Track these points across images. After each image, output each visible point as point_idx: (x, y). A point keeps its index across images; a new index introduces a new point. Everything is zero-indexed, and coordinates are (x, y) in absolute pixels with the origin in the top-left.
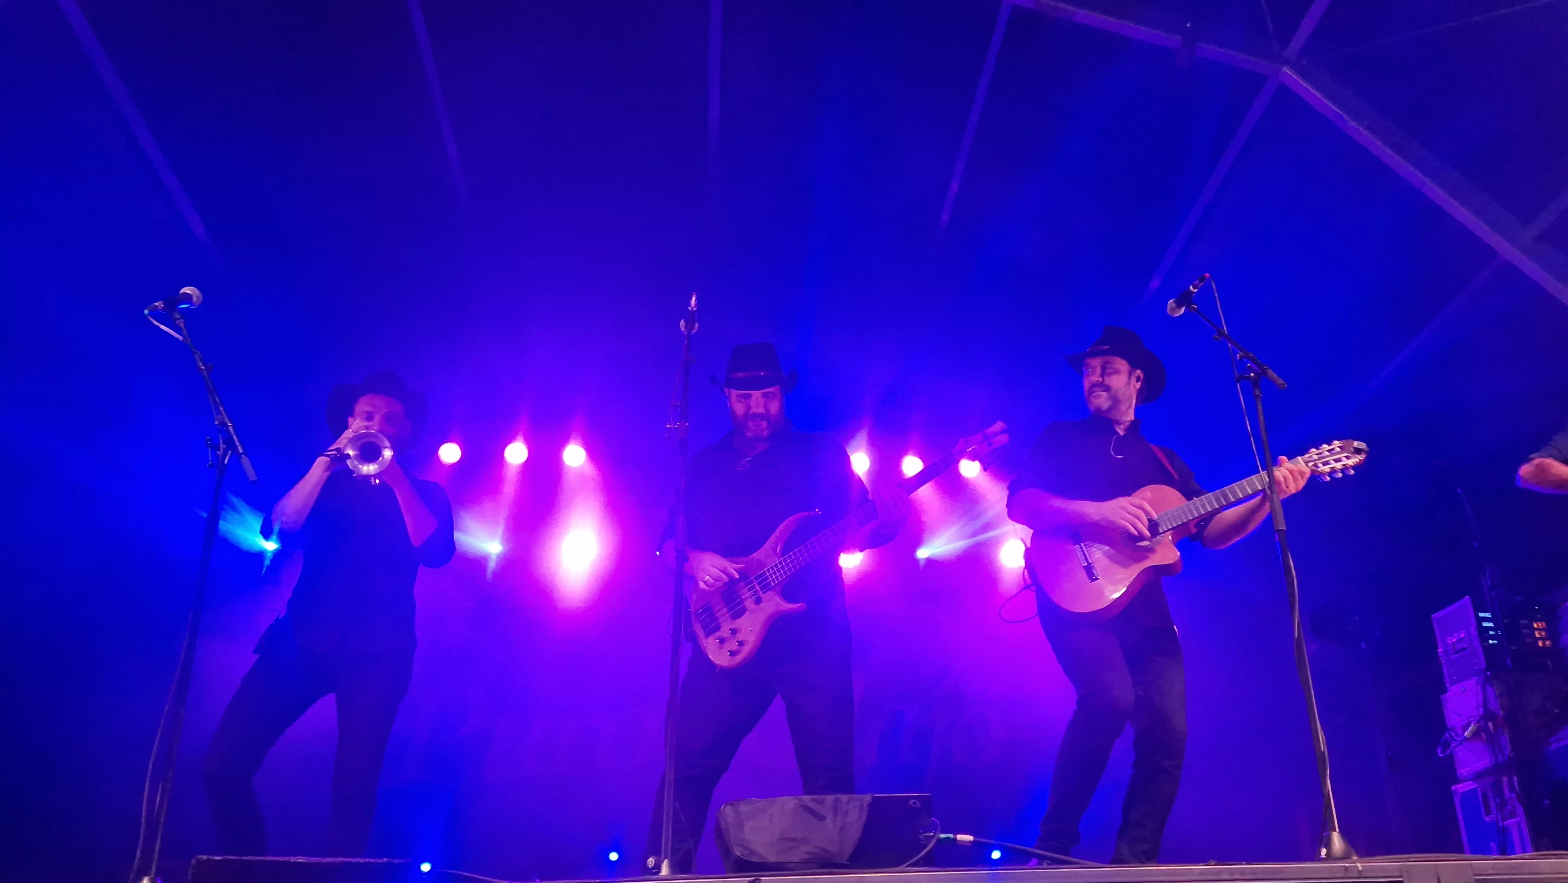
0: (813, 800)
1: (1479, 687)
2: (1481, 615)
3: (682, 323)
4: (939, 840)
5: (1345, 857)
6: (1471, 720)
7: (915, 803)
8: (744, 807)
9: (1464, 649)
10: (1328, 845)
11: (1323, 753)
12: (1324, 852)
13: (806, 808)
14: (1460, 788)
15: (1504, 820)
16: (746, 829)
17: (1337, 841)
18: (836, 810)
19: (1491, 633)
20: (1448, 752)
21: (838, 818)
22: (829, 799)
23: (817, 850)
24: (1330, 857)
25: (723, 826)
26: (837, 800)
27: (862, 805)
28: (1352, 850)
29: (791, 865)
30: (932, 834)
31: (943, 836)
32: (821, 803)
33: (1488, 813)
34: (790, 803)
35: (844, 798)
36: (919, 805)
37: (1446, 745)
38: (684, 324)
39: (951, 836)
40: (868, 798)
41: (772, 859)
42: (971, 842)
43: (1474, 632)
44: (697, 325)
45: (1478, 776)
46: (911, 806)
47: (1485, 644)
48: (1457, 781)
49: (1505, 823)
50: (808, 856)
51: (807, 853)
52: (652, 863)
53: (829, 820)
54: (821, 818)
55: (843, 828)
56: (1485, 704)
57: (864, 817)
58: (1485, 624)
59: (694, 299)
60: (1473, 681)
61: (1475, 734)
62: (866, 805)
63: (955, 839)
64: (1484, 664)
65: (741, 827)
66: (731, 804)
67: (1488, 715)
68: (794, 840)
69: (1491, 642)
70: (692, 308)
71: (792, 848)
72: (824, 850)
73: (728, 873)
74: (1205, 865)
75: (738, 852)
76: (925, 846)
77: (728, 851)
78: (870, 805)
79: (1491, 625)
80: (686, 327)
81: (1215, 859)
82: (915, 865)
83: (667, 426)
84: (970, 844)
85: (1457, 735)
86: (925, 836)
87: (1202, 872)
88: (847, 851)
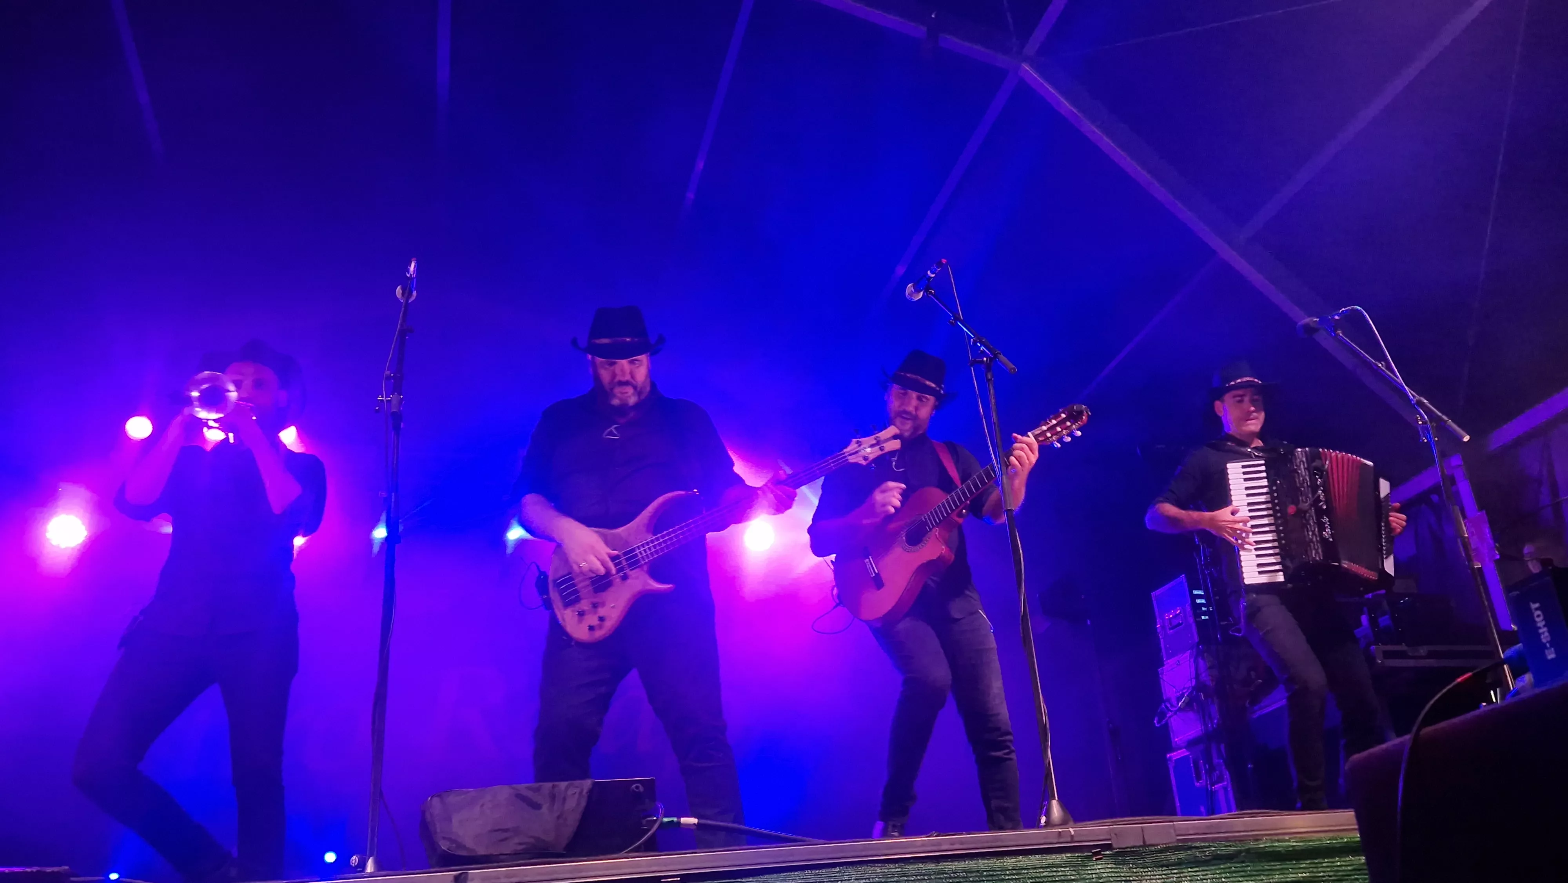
0: (529, 789)
1: (1192, 661)
2: (1195, 592)
3: (399, 290)
4: (662, 824)
5: (1063, 824)
6: (1184, 691)
7: (637, 787)
8: (453, 798)
10: (1048, 814)
11: (1045, 724)
12: (1043, 820)
13: (519, 796)
14: (1175, 756)
15: (1211, 784)
16: (455, 820)
17: (1056, 809)
18: (553, 797)
19: (1204, 609)
20: (1163, 722)
21: (555, 806)
23: (532, 840)
24: (1049, 824)
25: (428, 817)
26: (554, 786)
27: (581, 793)
28: (1070, 815)
29: (502, 857)
30: (655, 818)
31: (666, 820)
32: (538, 790)
33: (1198, 777)
34: (503, 792)
35: (563, 785)
36: (641, 789)
37: (1161, 716)
38: (401, 292)
39: (675, 819)
40: (587, 783)
41: (481, 851)
42: (694, 824)
44: (415, 293)
45: (1190, 744)
46: (633, 790)
48: (1172, 749)
49: (1213, 787)
50: (520, 847)
51: (520, 844)
52: (355, 861)
53: (545, 809)
54: (537, 806)
55: (558, 817)
56: (1197, 678)
57: (583, 803)
58: (1199, 601)
59: (413, 265)
60: (1187, 654)
61: (1188, 706)
62: (585, 791)
63: (679, 823)
64: (1196, 639)
65: (449, 819)
66: (438, 796)
67: (1200, 687)
68: (506, 830)
69: (1203, 618)
70: (411, 275)
71: (506, 839)
72: (537, 839)
73: (433, 867)
74: (929, 838)
75: (444, 846)
76: (648, 830)
77: (433, 845)
78: (591, 791)
79: (1203, 601)
80: (403, 294)
81: (936, 831)
82: (637, 850)
83: (379, 398)
84: (695, 827)
85: (1172, 705)
86: (648, 821)
87: (924, 844)
88: (564, 840)
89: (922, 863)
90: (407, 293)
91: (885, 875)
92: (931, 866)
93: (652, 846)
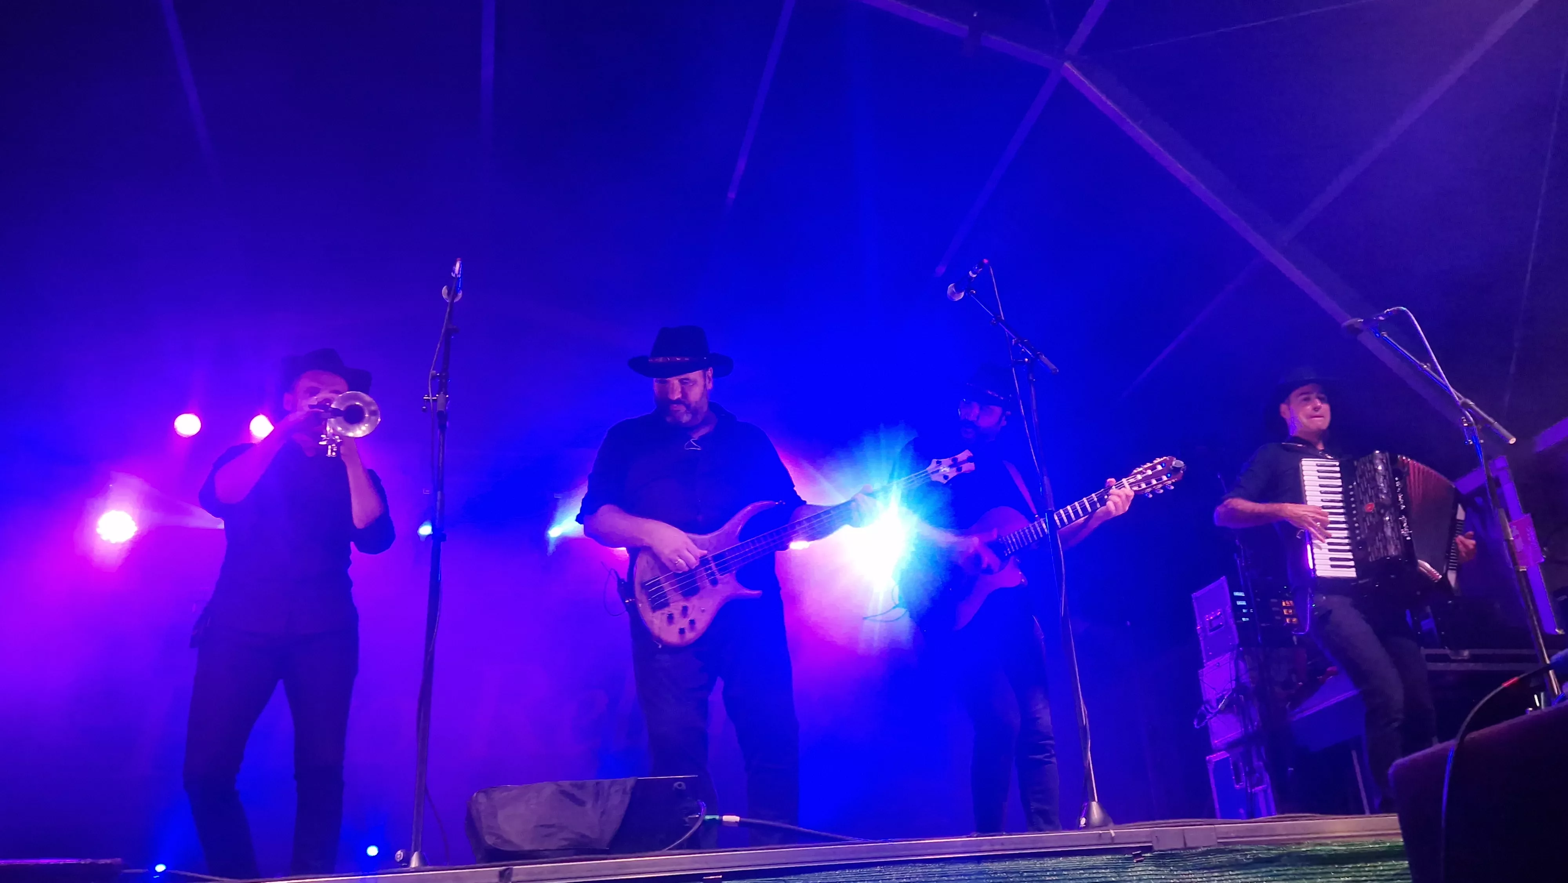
0: (573, 786)
1: (1232, 663)
2: (1236, 594)
3: (445, 290)
4: (704, 822)
5: (1104, 824)
6: (1224, 693)
7: (680, 785)
8: (499, 795)
9: (1220, 626)
10: (1087, 814)
11: (1085, 722)
12: (1083, 820)
13: (563, 793)
14: (1214, 757)
15: (1252, 787)
16: (501, 815)
17: (1096, 810)
18: (597, 795)
19: (1244, 611)
20: (1203, 724)
21: (599, 802)
22: (590, 783)
23: (576, 836)
24: (1091, 827)
25: (474, 813)
26: (598, 784)
27: (625, 789)
28: (1110, 818)
29: (547, 853)
30: (697, 816)
31: (708, 817)
32: (581, 787)
34: (548, 789)
35: (606, 782)
36: (684, 786)
37: (1201, 717)
38: (447, 291)
39: (717, 817)
40: (630, 782)
41: (527, 847)
42: (736, 822)
43: (1229, 610)
44: (460, 295)
45: (1230, 747)
46: (676, 789)
47: (1238, 623)
48: (1211, 751)
49: (1253, 790)
50: (564, 843)
51: (565, 839)
52: (400, 857)
53: (589, 806)
54: (581, 803)
55: (603, 813)
56: (1238, 678)
57: (627, 800)
58: (1239, 603)
59: (458, 265)
60: (1227, 657)
61: (1228, 707)
62: (628, 788)
63: (721, 820)
64: (1237, 641)
65: (495, 816)
66: (484, 792)
67: (1240, 689)
68: (551, 826)
69: (1243, 619)
70: (456, 275)
71: (548, 837)
72: (583, 836)
73: (479, 863)
75: (490, 840)
76: (690, 828)
77: (479, 841)
78: (634, 790)
79: (1244, 603)
80: (449, 294)
82: (680, 847)
83: (425, 398)
84: (736, 825)
85: (1211, 707)
86: (689, 818)
87: (964, 844)
88: (609, 835)
89: (963, 863)
90: (452, 293)
91: (925, 875)
92: (971, 867)
93: (694, 844)
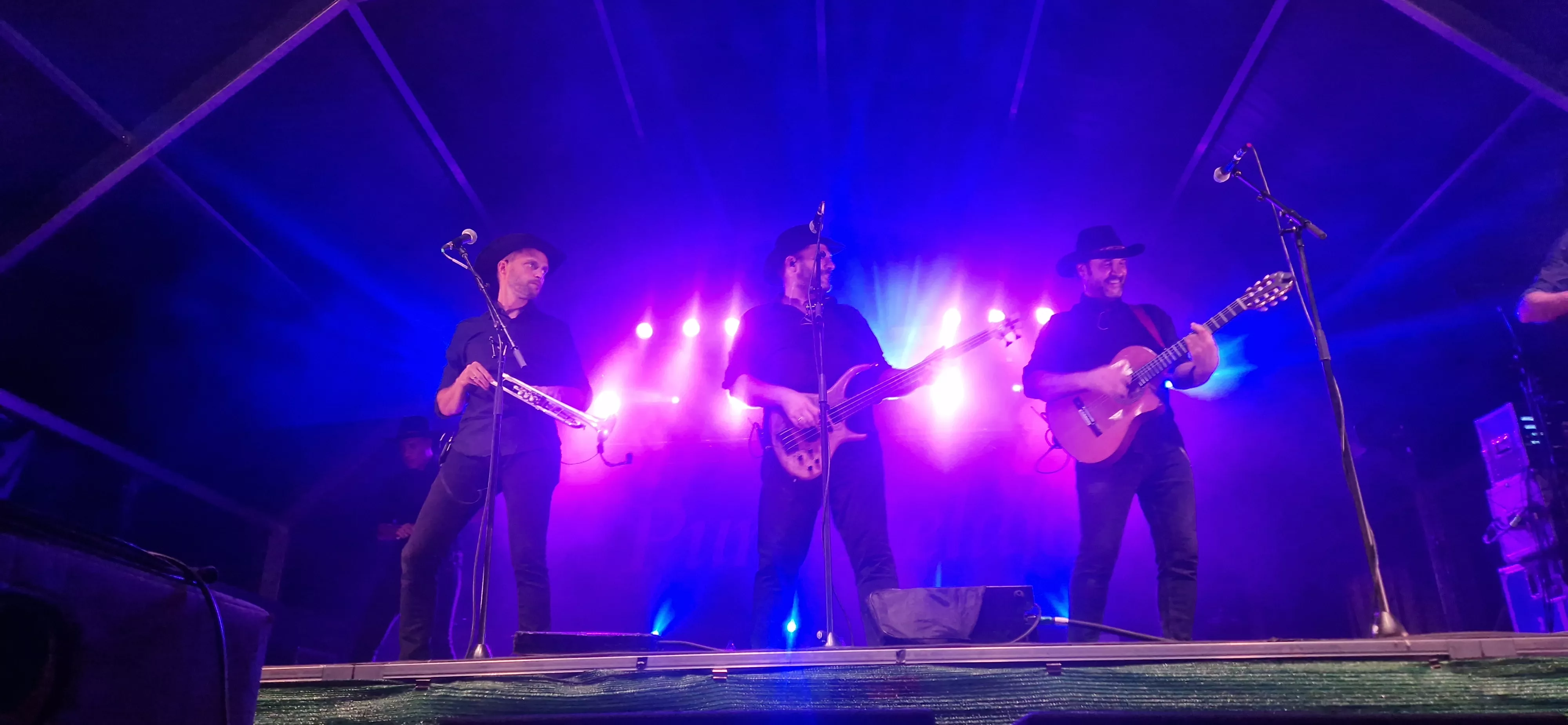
0: (939, 590)
1: (1523, 482)
2: (1524, 419)
4: (1041, 621)
5: (1395, 634)
6: (1515, 511)
7: (1019, 593)
9: (1507, 449)
10: (1379, 623)
11: (1372, 547)
12: (1375, 629)
13: (933, 596)
14: (1508, 570)
15: (1549, 598)
16: (890, 611)
17: (1388, 620)
18: (958, 598)
19: (1534, 434)
20: (1494, 539)
21: (960, 604)
22: (952, 591)
23: (945, 629)
24: (1382, 634)
26: (957, 591)
27: (977, 595)
28: (1403, 627)
29: (925, 640)
30: (1035, 617)
31: (1043, 618)
32: (946, 592)
33: (1535, 591)
34: (920, 592)
35: (963, 589)
36: (1022, 593)
37: (1492, 534)
39: (1050, 618)
40: (981, 589)
41: (910, 635)
42: (1066, 623)
43: (1516, 433)
45: (1524, 560)
46: (1016, 594)
47: (1528, 444)
48: (1504, 564)
49: (1551, 600)
50: (936, 633)
51: (937, 630)
52: (820, 636)
53: (952, 606)
54: (945, 604)
55: (962, 613)
56: (1530, 497)
57: (980, 602)
58: (1528, 427)
60: (1517, 477)
61: (1521, 524)
62: (980, 595)
63: (1054, 621)
64: (1527, 462)
65: (885, 611)
66: (877, 594)
67: (1533, 507)
68: (926, 621)
69: (1533, 442)
71: (925, 628)
72: (950, 629)
74: (1268, 642)
76: (1030, 627)
78: (984, 593)
79: (1533, 427)
81: (1276, 637)
82: (1024, 640)
84: (1067, 625)
85: (1502, 524)
86: (1029, 619)
87: (1266, 647)
88: (968, 630)
89: (1265, 662)
91: (1231, 671)
92: (1273, 666)
93: (1036, 638)
